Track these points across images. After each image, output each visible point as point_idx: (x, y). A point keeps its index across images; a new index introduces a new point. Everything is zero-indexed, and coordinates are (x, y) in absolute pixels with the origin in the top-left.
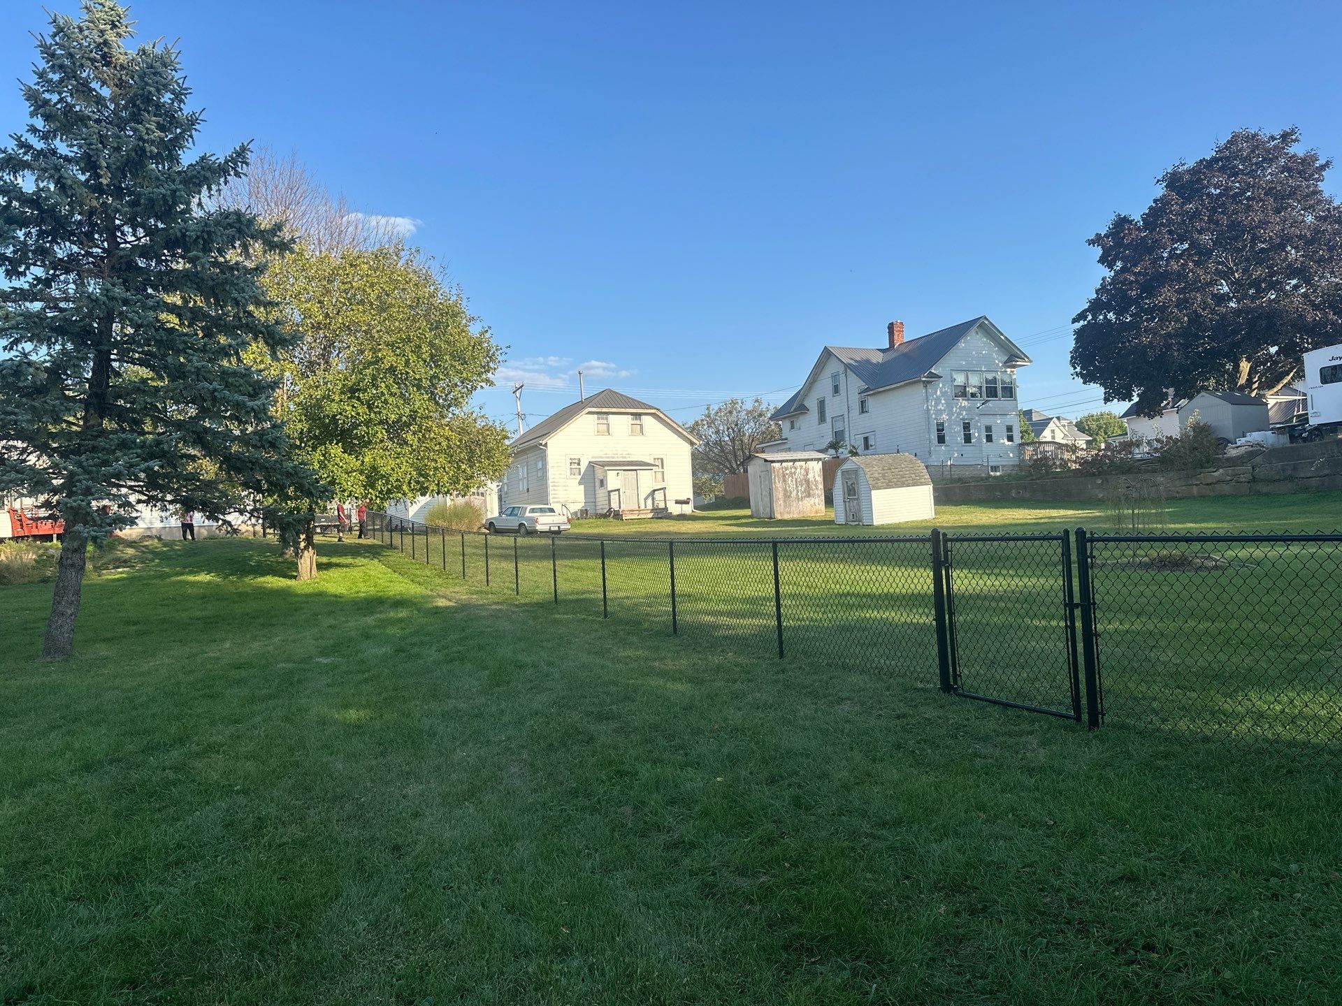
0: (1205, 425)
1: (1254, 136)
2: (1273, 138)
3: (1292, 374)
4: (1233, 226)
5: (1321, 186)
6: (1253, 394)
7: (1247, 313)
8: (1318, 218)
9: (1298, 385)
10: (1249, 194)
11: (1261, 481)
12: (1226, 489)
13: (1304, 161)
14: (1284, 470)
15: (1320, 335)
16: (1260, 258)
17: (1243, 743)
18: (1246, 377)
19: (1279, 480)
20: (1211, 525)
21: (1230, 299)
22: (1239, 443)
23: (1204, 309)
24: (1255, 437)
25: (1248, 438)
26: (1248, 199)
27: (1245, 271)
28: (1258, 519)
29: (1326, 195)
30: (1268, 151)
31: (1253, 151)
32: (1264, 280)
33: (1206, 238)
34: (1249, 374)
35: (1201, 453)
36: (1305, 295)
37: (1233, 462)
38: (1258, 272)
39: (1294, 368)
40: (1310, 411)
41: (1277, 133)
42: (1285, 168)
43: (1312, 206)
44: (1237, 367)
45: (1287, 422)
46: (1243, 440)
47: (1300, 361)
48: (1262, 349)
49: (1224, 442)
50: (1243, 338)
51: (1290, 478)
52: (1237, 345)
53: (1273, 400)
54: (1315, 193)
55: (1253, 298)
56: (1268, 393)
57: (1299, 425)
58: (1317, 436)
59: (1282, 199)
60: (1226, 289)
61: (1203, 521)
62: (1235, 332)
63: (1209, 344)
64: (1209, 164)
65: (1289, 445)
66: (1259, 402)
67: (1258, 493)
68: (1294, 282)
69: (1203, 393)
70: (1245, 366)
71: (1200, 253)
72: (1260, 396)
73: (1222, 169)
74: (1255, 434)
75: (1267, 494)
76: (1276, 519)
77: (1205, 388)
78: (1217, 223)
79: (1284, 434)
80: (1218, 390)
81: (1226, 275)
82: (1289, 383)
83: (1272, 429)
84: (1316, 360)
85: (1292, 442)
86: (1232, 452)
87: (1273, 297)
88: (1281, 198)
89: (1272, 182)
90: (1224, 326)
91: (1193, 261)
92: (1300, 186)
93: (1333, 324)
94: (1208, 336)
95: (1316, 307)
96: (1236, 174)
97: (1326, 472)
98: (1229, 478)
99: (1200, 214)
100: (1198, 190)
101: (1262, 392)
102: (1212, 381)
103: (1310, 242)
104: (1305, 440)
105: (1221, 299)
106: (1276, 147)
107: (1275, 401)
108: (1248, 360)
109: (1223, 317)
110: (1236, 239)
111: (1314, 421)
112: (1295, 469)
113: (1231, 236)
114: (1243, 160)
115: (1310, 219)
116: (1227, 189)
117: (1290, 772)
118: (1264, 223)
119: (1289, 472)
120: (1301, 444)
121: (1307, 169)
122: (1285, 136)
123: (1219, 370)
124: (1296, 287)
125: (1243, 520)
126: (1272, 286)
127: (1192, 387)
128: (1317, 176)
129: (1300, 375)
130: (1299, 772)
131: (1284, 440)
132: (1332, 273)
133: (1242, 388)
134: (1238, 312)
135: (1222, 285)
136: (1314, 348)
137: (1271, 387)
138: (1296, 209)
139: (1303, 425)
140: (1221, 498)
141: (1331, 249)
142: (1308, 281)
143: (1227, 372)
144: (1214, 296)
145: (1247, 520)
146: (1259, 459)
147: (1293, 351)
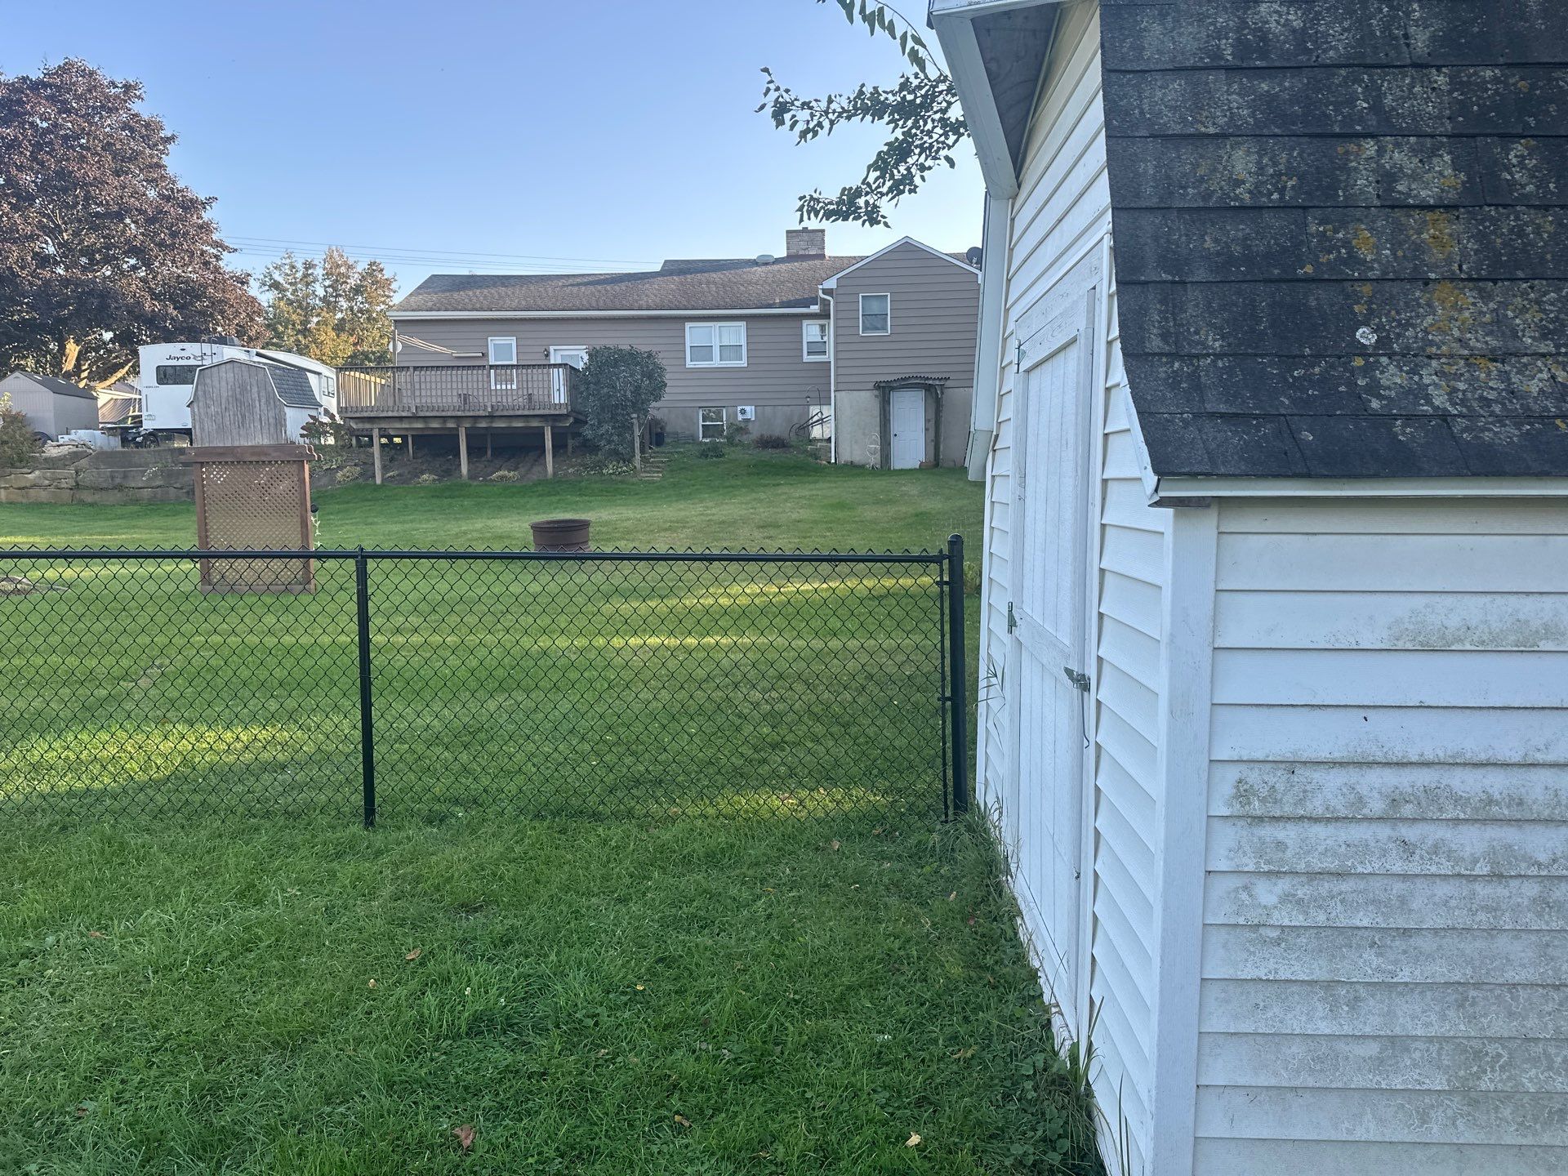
0: (18, 413)
1: (92, 73)
2: (113, 84)
3: (127, 368)
4: (61, 174)
5: (165, 160)
6: (82, 385)
7: (77, 286)
8: (161, 196)
9: (131, 380)
10: (83, 141)
11: (87, 488)
12: (43, 495)
13: (147, 125)
14: (113, 478)
15: (157, 328)
16: (95, 223)
18: (74, 362)
19: (106, 489)
20: (19, 539)
21: (57, 263)
22: (61, 441)
23: (22, 268)
24: (82, 435)
25: (72, 437)
26: (81, 146)
27: (76, 234)
28: (80, 533)
29: (171, 171)
30: (107, 97)
31: (90, 91)
32: (99, 251)
33: (26, 178)
34: (78, 360)
35: (11, 448)
36: (144, 280)
37: (52, 463)
38: (91, 240)
39: (129, 361)
40: (144, 413)
41: (120, 80)
42: (125, 126)
43: (154, 180)
44: (62, 348)
45: (120, 422)
46: (66, 437)
47: (135, 353)
48: (94, 333)
49: (43, 438)
50: (71, 315)
51: (120, 488)
52: (60, 321)
53: (106, 396)
54: (159, 166)
55: (84, 269)
56: (99, 386)
57: (132, 428)
58: (152, 442)
59: (122, 161)
60: (51, 250)
61: (11, 534)
62: (62, 305)
63: (27, 312)
64: (36, 86)
65: (120, 449)
66: (88, 395)
67: (82, 503)
68: (133, 261)
69: (17, 374)
70: (72, 349)
71: (16, 195)
72: (89, 388)
73: (51, 99)
74: (82, 432)
75: (91, 505)
76: (100, 534)
77: (22, 369)
78: (42, 163)
79: (114, 435)
80: (37, 373)
81: (54, 232)
82: (123, 378)
83: (102, 429)
84: (153, 355)
85: (123, 446)
86: (51, 451)
87: (108, 273)
88: (123, 161)
89: (111, 136)
90: (45, 296)
91: (9, 203)
92: (142, 152)
93: (172, 319)
94: (26, 304)
95: (155, 296)
96: (68, 111)
97: (158, 483)
98: (47, 482)
99: (20, 146)
100: (18, 115)
101: (92, 384)
102: (31, 362)
103: (151, 221)
104: (138, 445)
105: (44, 261)
106: (117, 97)
107: (110, 397)
108: (77, 342)
109: (47, 283)
110: (65, 190)
111: (148, 425)
112: (125, 477)
113: (60, 185)
114: (78, 98)
115: (152, 194)
116: (55, 125)
118: (100, 182)
119: (118, 481)
120: (131, 448)
121: (148, 132)
122: (127, 87)
123: (40, 349)
124: (134, 268)
125: (61, 534)
126: (107, 260)
127: (7, 364)
128: (161, 147)
129: (135, 372)
131: (115, 443)
132: (173, 262)
133: (68, 375)
134: (65, 282)
135: (47, 244)
136: (153, 342)
137: (103, 378)
138: (136, 180)
139: (137, 427)
140: (37, 506)
141: (174, 235)
142: (148, 264)
143: (49, 352)
144: (36, 255)
145: (65, 534)
146: (84, 462)
147: (129, 342)
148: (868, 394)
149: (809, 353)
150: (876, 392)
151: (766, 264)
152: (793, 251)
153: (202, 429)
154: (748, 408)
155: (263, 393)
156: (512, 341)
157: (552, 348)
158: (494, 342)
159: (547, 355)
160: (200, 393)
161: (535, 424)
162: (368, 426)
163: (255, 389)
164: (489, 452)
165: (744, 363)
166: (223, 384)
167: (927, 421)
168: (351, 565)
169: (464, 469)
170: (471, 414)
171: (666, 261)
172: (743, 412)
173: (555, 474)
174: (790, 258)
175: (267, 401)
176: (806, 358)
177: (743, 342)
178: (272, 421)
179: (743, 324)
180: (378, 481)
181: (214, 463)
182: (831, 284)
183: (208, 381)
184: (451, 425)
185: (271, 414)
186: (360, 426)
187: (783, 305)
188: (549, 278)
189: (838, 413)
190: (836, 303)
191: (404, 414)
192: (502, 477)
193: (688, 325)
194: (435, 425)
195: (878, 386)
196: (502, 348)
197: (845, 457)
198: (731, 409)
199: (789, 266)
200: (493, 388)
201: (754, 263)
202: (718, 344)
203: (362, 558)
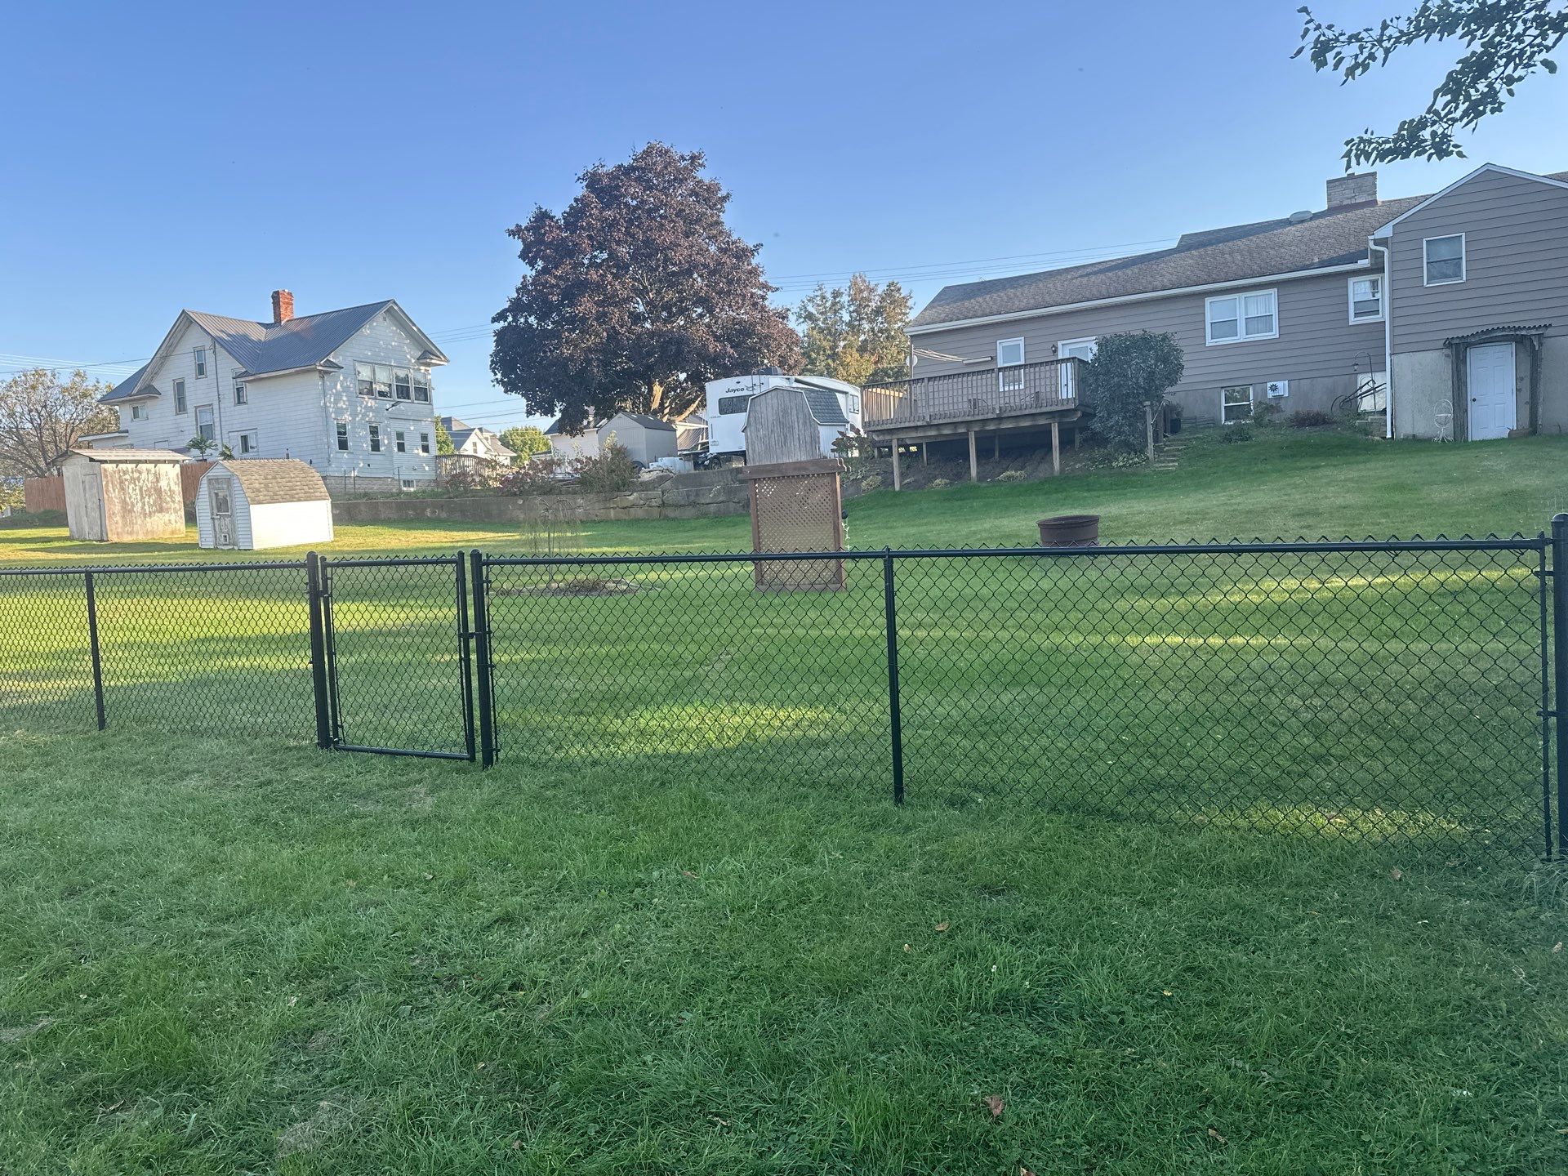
0: (621, 447)
1: (667, 152)
2: (683, 158)
3: (697, 402)
4: (648, 242)
5: (723, 217)
6: (665, 420)
7: (660, 336)
8: (721, 250)
9: (701, 413)
10: (662, 211)
11: (670, 505)
12: (640, 513)
13: (708, 189)
14: (688, 496)
15: (719, 366)
16: (671, 281)
17: (625, 762)
18: (659, 401)
19: (684, 506)
20: (625, 549)
21: (645, 319)
22: (651, 468)
23: (622, 327)
24: (665, 462)
25: (659, 463)
26: (661, 216)
27: (658, 292)
28: (666, 543)
29: (727, 227)
30: (678, 170)
31: (666, 167)
32: (675, 304)
33: (623, 250)
34: (662, 399)
35: (618, 476)
36: (708, 326)
37: (646, 486)
38: (670, 295)
39: (698, 396)
40: (710, 440)
41: (687, 154)
42: (693, 193)
43: (715, 236)
44: (651, 390)
45: (692, 449)
46: (655, 464)
47: (703, 389)
48: (673, 375)
49: (638, 466)
50: (656, 361)
51: (694, 504)
52: (650, 367)
53: (682, 427)
54: (718, 223)
55: (665, 321)
56: (678, 419)
57: (701, 453)
58: (716, 464)
59: (691, 224)
60: (641, 308)
61: (619, 545)
62: (650, 354)
63: (626, 363)
64: (628, 171)
65: (693, 471)
66: (669, 428)
67: (667, 518)
68: (699, 310)
69: (620, 414)
70: (658, 390)
71: (617, 266)
72: (670, 422)
73: (638, 180)
74: (666, 460)
75: (674, 519)
76: (679, 543)
77: (622, 409)
78: (633, 236)
79: (689, 460)
80: (634, 412)
81: (642, 293)
82: (695, 411)
83: (680, 455)
84: (717, 389)
85: (695, 469)
86: (645, 476)
87: (682, 323)
88: (692, 222)
89: (682, 204)
90: (638, 348)
91: (612, 274)
92: (705, 213)
93: (730, 357)
94: (625, 355)
95: (717, 338)
96: (651, 188)
97: (721, 499)
98: (642, 502)
99: (618, 224)
100: (616, 197)
101: (672, 418)
102: (629, 404)
103: (712, 273)
104: (706, 467)
105: (637, 318)
106: (686, 168)
107: (684, 428)
108: (661, 384)
109: (639, 337)
110: (650, 256)
111: (713, 450)
112: (697, 495)
113: (647, 252)
114: (658, 175)
115: (713, 249)
116: (643, 202)
117: (663, 784)
118: (675, 245)
119: (692, 498)
120: (702, 471)
121: (710, 196)
122: (693, 158)
123: (634, 391)
124: (701, 316)
125: (652, 544)
126: (682, 311)
127: (612, 407)
128: (719, 206)
129: (703, 405)
130: (670, 783)
131: (690, 465)
132: (730, 306)
133: (655, 413)
134: (651, 334)
135: (638, 304)
136: (716, 379)
137: (680, 413)
138: (701, 238)
139: (705, 453)
140: (635, 522)
141: (730, 282)
142: (710, 311)
143: (641, 394)
144: (631, 313)
145: (656, 544)
146: (668, 484)
147: (698, 380)
148: (1435, 354)
149: (1356, 315)
150: (1448, 351)
151: (1302, 221)
152: (1336, 203)
153: (754, 451)
154: (1279, 384)
155: (801, 415)
156: (1021, 341)
157: (1060, 344)
158: (1002, 345)
159: (1055, 351)
160: (752, 419)
161: (1042, 421)
162: (888, 437)
163: (794, 412)
164: (997, 454)
165: (1274, 334)
166: (770, 409)
167: (1519, 379)
168: (879, 564)
169: (974, 472)
170: (981, 417)
171: (1183, 236)
172: (1274, 388)
173: (1062, 470)
174: (1332, 211)
175: (805, 423)
176: (1353, 320)
177: (1274, 311)
178: (808, 439)
179: (1274, 291)
180: (897, 488)
181: (764, 479)
182: (1386, 232)
183: (758, 408)
184: (962, 430)
185: (808, 433)
186: (881, 438)
187: (1323, 264)
188: (1059, 272)
189: (1396, 380)
190: (1392, 253)
191: (919, 424)
192: (1009, 477)
193: (1208, 300)
194: (946, 432)
195: (1449, 344)
196: (1011, 350)
197: (1406, 429)
198: (1259, 387)
199: (1330, 219)
200: (1001, 390)
201: (1288, 222)
202: (1244, 317)
203: (889, 557)
